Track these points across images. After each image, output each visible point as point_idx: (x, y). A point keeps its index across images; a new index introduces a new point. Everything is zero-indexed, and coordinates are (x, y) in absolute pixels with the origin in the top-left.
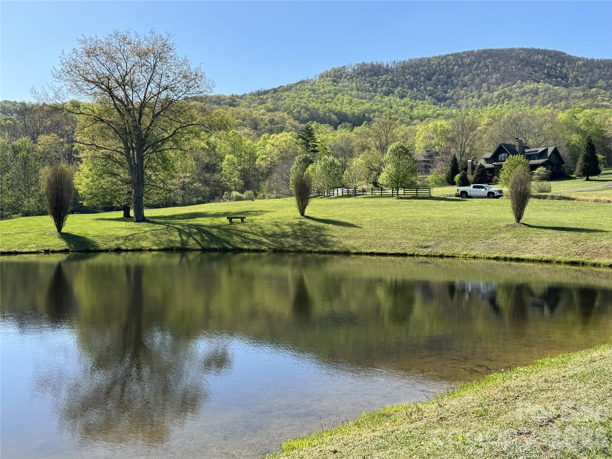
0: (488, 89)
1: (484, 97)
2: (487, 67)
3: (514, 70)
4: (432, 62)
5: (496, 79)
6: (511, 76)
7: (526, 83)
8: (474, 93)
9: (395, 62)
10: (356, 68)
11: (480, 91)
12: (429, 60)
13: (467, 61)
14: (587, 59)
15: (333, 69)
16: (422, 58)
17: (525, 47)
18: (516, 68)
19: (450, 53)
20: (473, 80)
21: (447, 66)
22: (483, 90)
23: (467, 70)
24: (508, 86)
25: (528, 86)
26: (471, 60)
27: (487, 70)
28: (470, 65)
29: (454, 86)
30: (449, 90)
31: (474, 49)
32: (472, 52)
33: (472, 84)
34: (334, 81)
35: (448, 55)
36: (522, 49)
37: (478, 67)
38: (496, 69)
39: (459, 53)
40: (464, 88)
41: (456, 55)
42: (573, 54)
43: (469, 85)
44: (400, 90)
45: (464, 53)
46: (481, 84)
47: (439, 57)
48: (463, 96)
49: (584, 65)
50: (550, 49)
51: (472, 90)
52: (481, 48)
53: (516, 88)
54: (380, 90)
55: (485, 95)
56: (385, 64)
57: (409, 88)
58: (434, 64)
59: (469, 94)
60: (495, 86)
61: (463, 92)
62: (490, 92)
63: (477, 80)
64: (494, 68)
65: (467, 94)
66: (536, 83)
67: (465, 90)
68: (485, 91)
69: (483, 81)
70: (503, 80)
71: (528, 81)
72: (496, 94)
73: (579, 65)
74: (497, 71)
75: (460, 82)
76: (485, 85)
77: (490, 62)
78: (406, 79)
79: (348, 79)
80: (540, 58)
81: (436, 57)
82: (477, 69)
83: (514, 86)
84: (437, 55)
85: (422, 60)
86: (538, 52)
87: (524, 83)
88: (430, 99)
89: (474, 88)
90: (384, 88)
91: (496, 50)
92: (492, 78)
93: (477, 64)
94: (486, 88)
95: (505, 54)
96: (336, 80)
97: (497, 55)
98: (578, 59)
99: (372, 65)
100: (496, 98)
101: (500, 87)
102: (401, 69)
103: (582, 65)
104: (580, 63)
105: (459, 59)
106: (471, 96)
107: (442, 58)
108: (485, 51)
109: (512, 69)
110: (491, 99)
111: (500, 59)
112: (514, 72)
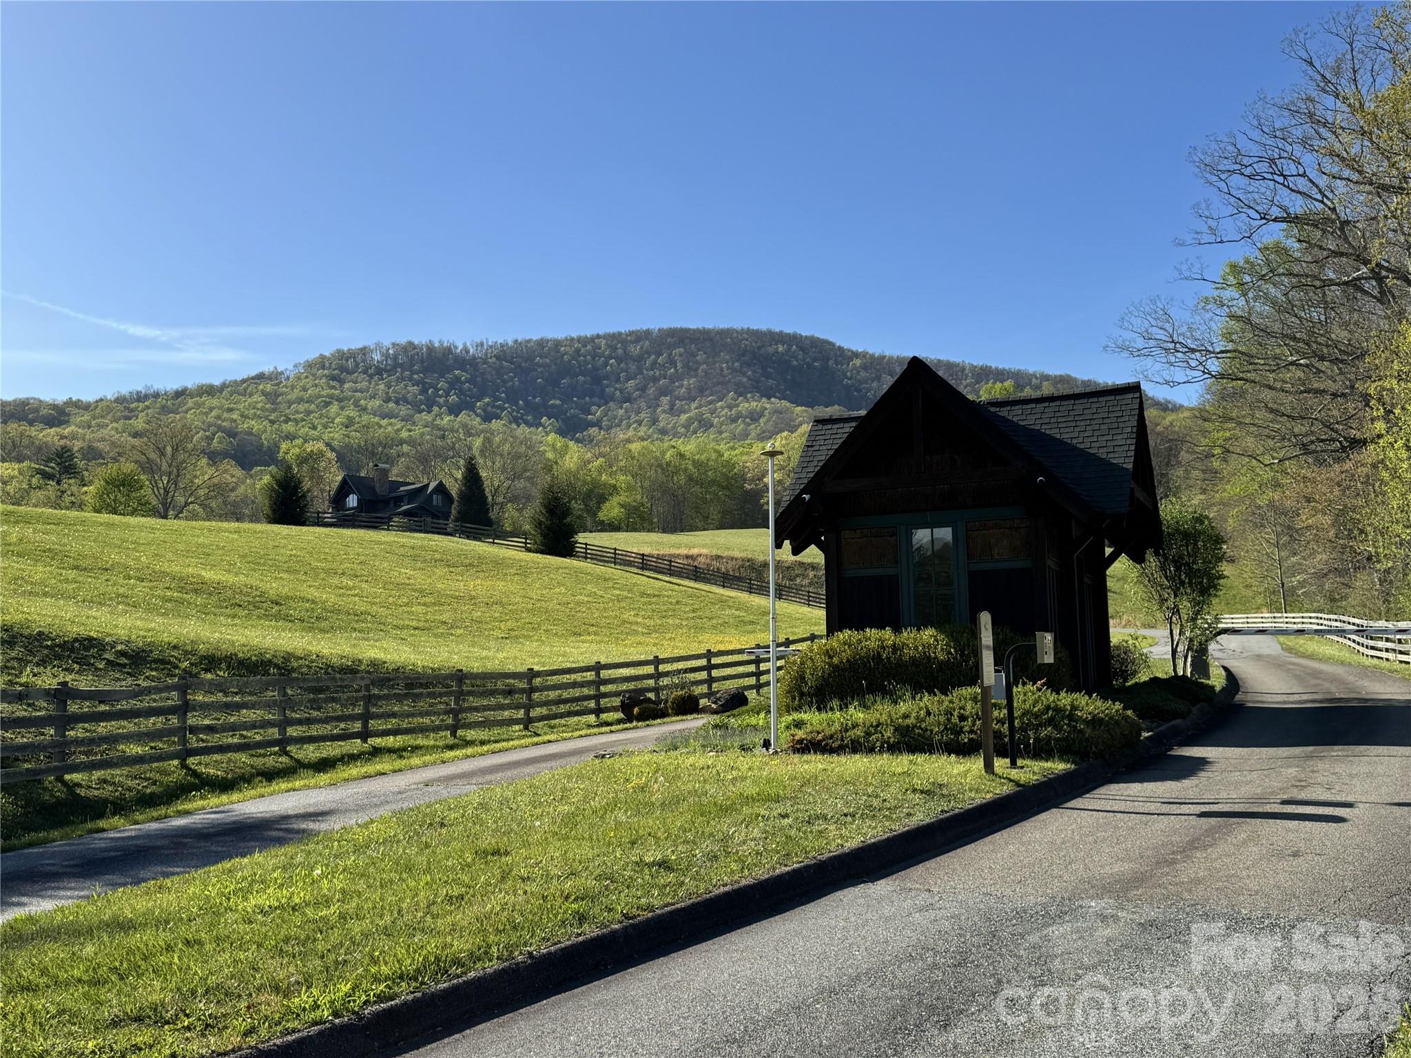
0: (671, 409)
1: (662, 424)
2: (673, 363)
3: (726, 372)
4: (562, 349)
5: (689, 389)
6: (718, 383)
7: (746, 398)
8: (643, 415)
9: (482, 344)
10: (391, 351)
11: (655, 411)
12: (557, 344)
13: (635, 350)
14: (872, 356)
15: (338, 351)
16: (542, 339)
17: (754, 327)
18: (728, 368)
19: (601, 333)
20: (643, 389)
21: (593, 358)
22: (660, 409)
23: (633, 367)
24: (710, 403)
25: (747, 405)
26: (641, 348)
27: (672, 370)
28: (640, 359)
29: (606, 399)
30: (594, 408)
31: (651, 327)
32: (648, 333)
33: (640, 396)
34: (333, 378)
35: (598, 336)
36: (749, 331)
37: (655, 362)
38: (690, 370)
39: (620, 334)
40: (625, 405)
41: (614, 338)
42: (846, 345)
43: (635, 399)
44: (488, 404)
45: (631, 333)
46: (657, 398)
47: (579, 340)
48: (621, 421)
49: (865, 367)
50: (804, 334)
51: (639, 408)
52: (666, 326)
53: (722, 408)
54: (441, 400)
55: (664, 420)
56: (460, 348)
57: (507, 400)
58: (566, 353)
59: (634, 418)
60: (684, 402)
61: (621, 412)
62: (673, 415)
63: (651, 391)
64: (686, 366)
65: (629, 418)
66: (764, 400)
67: (626, 409)
68: (664, 411)
69: (664, 392)
70: (702, 391)
71: (749, 395)
72: (684, 417)
73: (855, 367)
74: (693, 373)
75: (618, 393)
76: (665, 400)
77: (681, 355)
78: (504, 381)
79: (371, 376)
80: (780, 349)
81: (572, 339)
82: (654, 365)
83: (720, 404)
84: (574, 335)
85: (541, 343)
86: (780, 338)
87: (740, 399)
88: (550, 424)
89: (643, 405)
90: (453, 398)
91: (694, 331)
92: (681, 386)
93: (653, 357)
94: (667, 407)
95: (711, 340)
96: (339, 376)
97: (692, 340)
98: (856, 355)
99: (431, 349)
100: (683, 426)
101: (693, 406)
102: (494, 359)
103: (860, 367)
104: (858, 362)
105: (619, 345)
106: (636, 421)
107: (585, 341)
108: (672, 332)
109: (722, 369)
110: (674, 427)
111: (699, 350)
112: (724, 376)
